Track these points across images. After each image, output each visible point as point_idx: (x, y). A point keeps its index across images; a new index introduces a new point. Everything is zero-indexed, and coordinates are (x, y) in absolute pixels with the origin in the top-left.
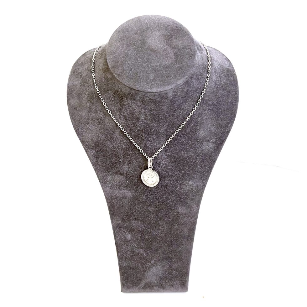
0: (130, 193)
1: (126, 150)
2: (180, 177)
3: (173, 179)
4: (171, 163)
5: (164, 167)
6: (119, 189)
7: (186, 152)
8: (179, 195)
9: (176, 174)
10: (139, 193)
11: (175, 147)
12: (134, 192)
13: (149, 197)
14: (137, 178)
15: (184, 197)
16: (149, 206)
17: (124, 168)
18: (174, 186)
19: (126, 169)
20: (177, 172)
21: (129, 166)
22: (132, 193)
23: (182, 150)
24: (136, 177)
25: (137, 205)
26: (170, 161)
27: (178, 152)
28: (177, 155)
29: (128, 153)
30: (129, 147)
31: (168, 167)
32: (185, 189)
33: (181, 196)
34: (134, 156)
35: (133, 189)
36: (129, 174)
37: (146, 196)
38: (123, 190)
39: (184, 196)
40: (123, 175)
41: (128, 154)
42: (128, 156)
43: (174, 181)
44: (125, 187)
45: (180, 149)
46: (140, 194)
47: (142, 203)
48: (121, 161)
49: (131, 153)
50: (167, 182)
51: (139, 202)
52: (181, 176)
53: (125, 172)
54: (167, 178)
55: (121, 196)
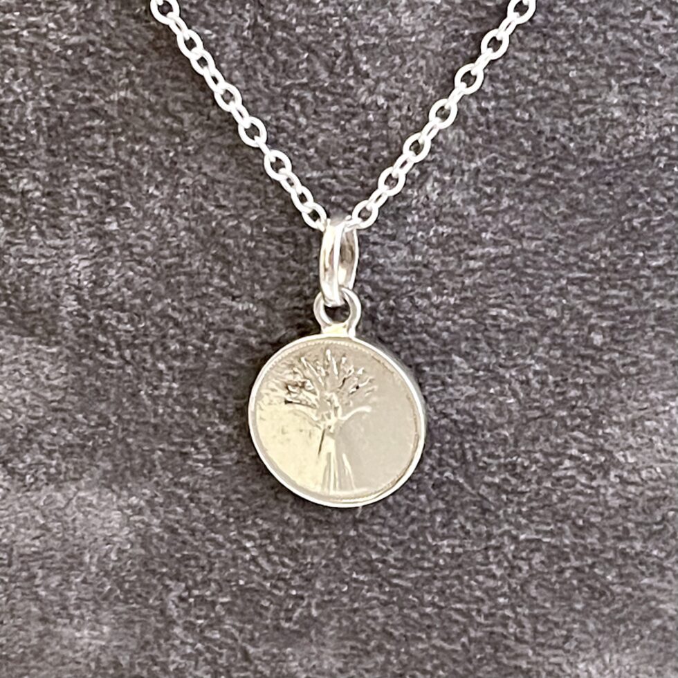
0: (116, 515)
1: (73, 72)
2: (588, 343)
3: (523, 369)
4: (506, 202)
5: (443, 244)
6: (12, 472)
7: (649, 90)
8: (579, 531)
9: (551, 313)
10: (204, 507)
11: (546, 36)
12: (150, 502)
13: (294, 553)
14: (183, 356)
15: (621, 546)
16: (293, 637)
17: (61, 255)
18: (535, 440)
19: (80, 266)
20: (562, 292)
21: (102, 235)
22: (140, 512)
23: (610, 73)
24: (174, 346)
25: (177, 630)
26: (499, 183)
27: (575, 89)
28: (562, 124)
29: (99, 101)
30: (108, 41)
31: (483, 244)
32: (635, 470)
33: (592, 539)
34: (154, 130)
35: (146, 470)
36: (110, 318)
37: (268, 535)
38: (51, 479)
39: (625, 536)
40: (51, 335)
41: (96, 113)
42: (100, 140)
43: (534, 383)
44: (67, 451)
45: (589, 61)
46: (211, 523)
47: (229, 608)
48: (25, 184)
49: (123, 102)
50: (470, 399)
51: (201, 600)
52: (598, 339)
53: (71, 303)
54: (465, 356)
55: (27, 541)
